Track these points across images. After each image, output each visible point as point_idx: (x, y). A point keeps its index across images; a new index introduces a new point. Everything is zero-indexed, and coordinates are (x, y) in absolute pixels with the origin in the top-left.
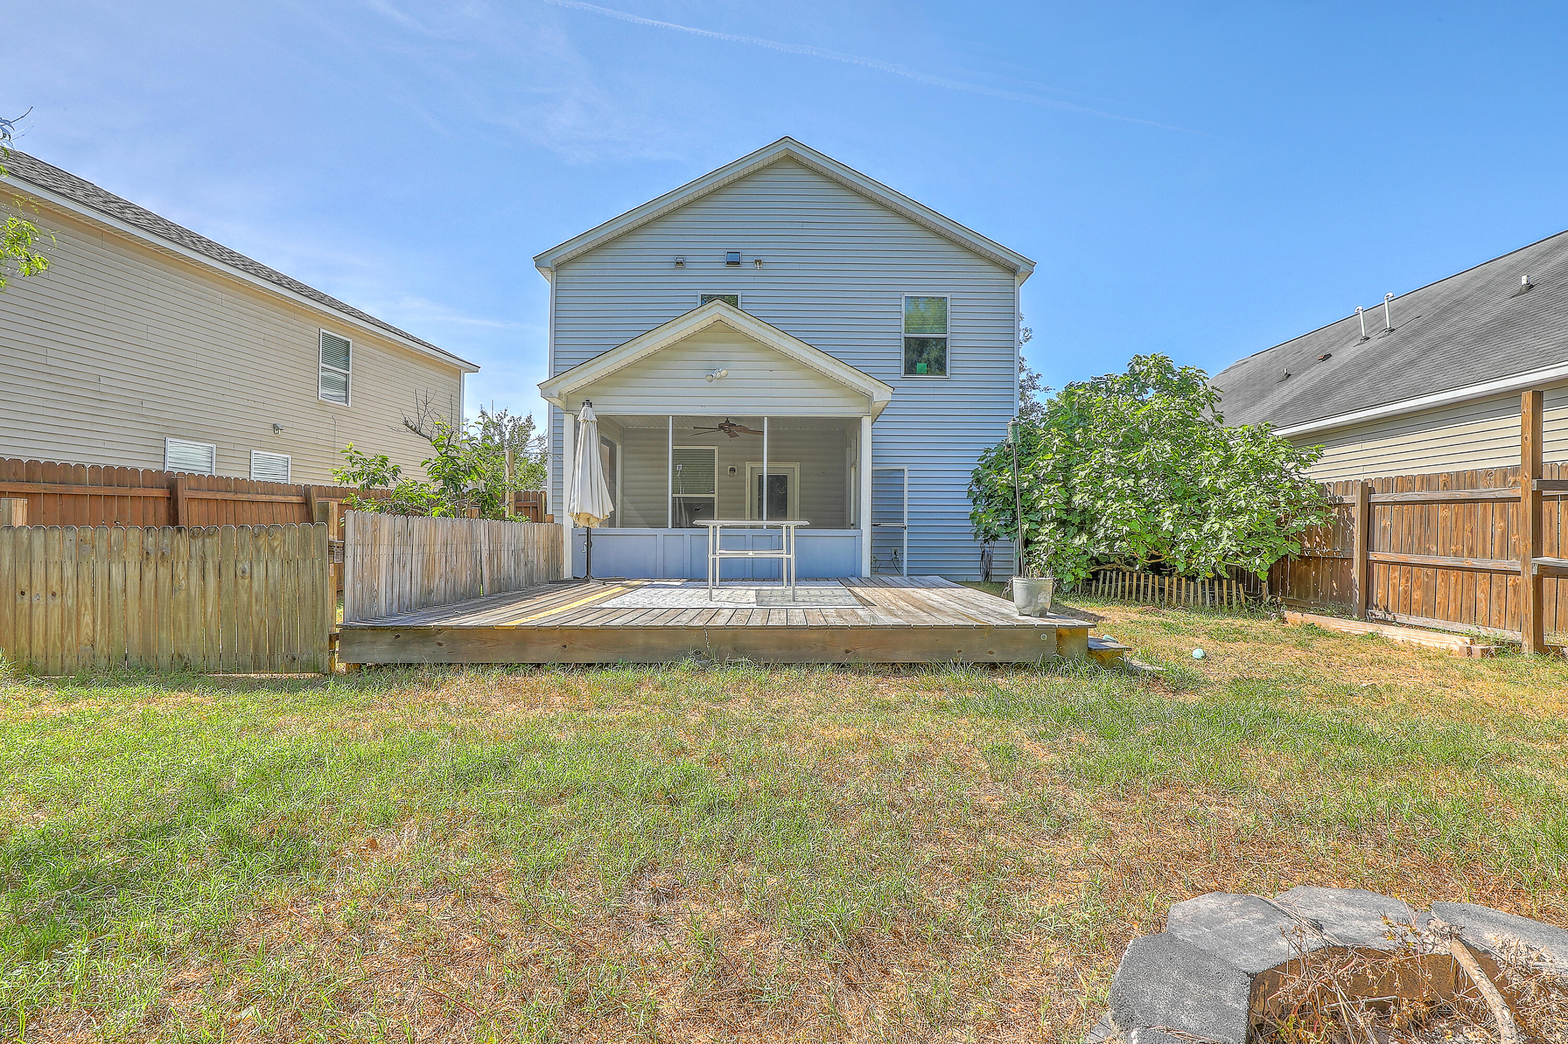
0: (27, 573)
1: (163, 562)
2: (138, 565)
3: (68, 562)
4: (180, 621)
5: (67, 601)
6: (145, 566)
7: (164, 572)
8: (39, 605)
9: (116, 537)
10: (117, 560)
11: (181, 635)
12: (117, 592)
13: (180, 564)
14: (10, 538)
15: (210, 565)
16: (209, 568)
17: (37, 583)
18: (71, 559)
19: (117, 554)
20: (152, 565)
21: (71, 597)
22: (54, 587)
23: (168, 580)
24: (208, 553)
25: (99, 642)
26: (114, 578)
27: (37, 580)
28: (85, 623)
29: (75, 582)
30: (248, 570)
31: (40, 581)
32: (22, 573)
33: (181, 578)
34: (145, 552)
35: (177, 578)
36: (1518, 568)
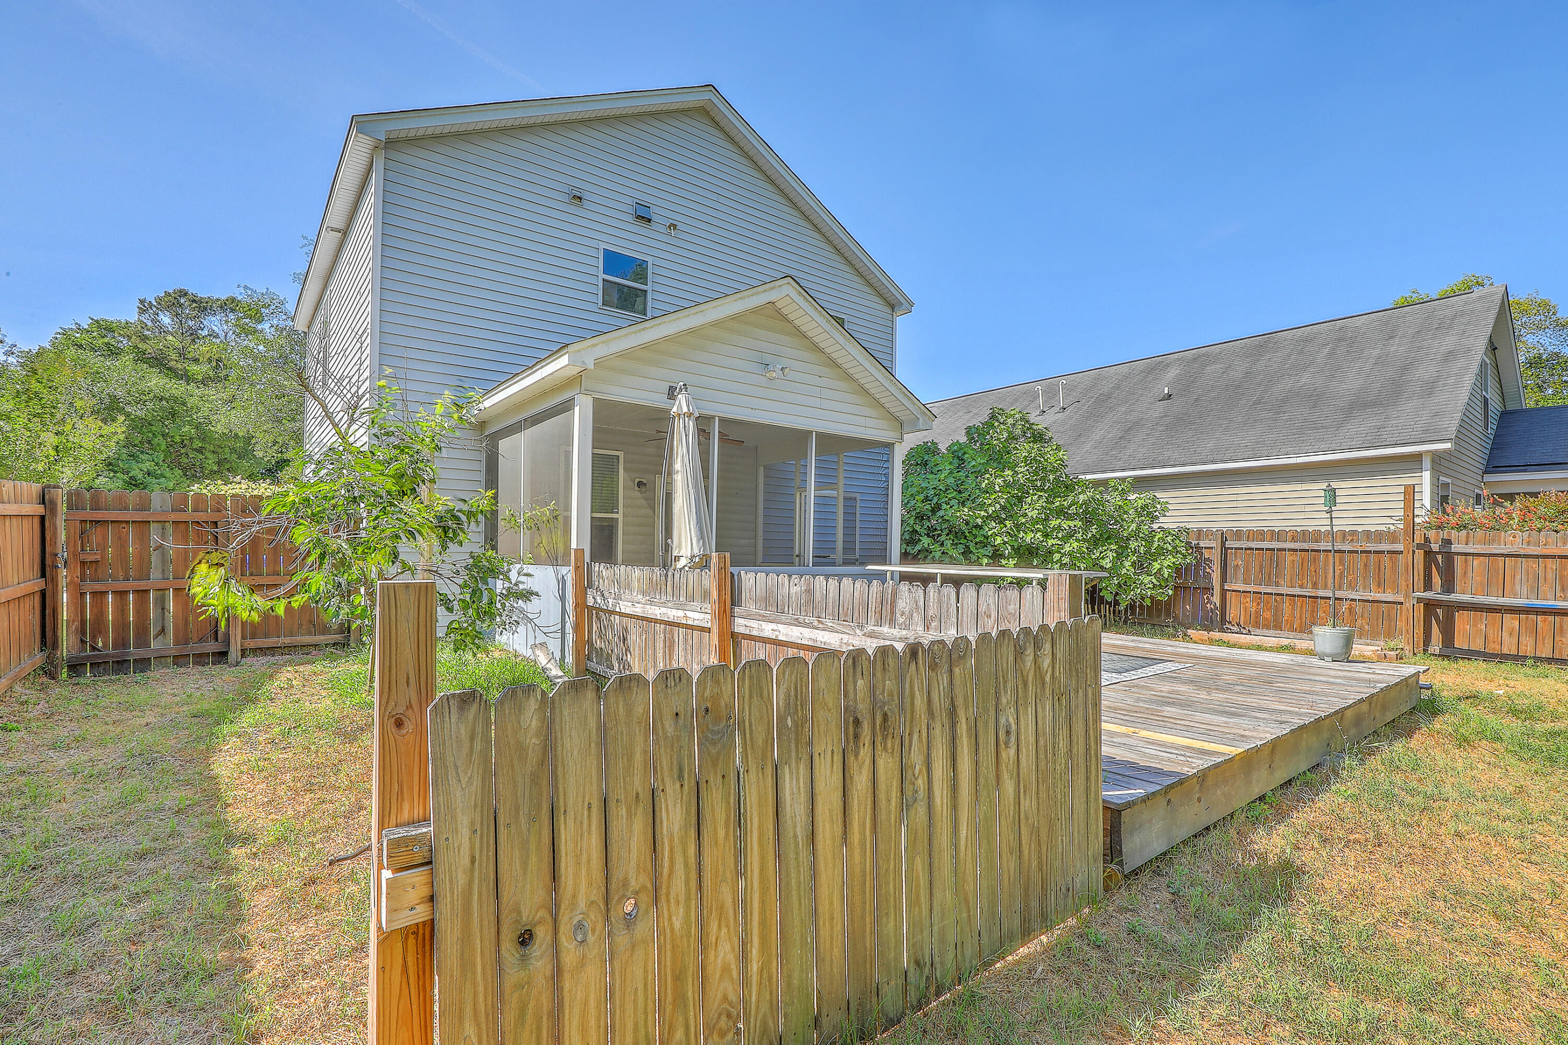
0: (538, 862)
1: (885, 738)
2: (838, 758)
3: (672, 788)
4: (918, 877)
5: (670, 919)
6: (852, 758)
7: (887, 764)
8: (582, 963)
9: (788, 690)
10: (793, 754)
11: (920, 912)
12: (797, 844)
13: (916, 737)
14: (472, 738)
15: (962, 729)
16: (962, 735)
17: (576, 886)
18: (681, 777)
19: (792, 736)
20: (865, 752)
21: (682, 898)
22: (633, 882)
23: (896, 783)
24: (960, 701)
25: (757, 1007)
26: (788, 808)
27: (576, 876)
28: (719, 960)
29: (692, 849)
30: (1014, 727)
31: (589, 874)
32: (525, 864)
33: (917, 771)
34: (851, 719)
35: (910, 773)
36: (1402, 600)
